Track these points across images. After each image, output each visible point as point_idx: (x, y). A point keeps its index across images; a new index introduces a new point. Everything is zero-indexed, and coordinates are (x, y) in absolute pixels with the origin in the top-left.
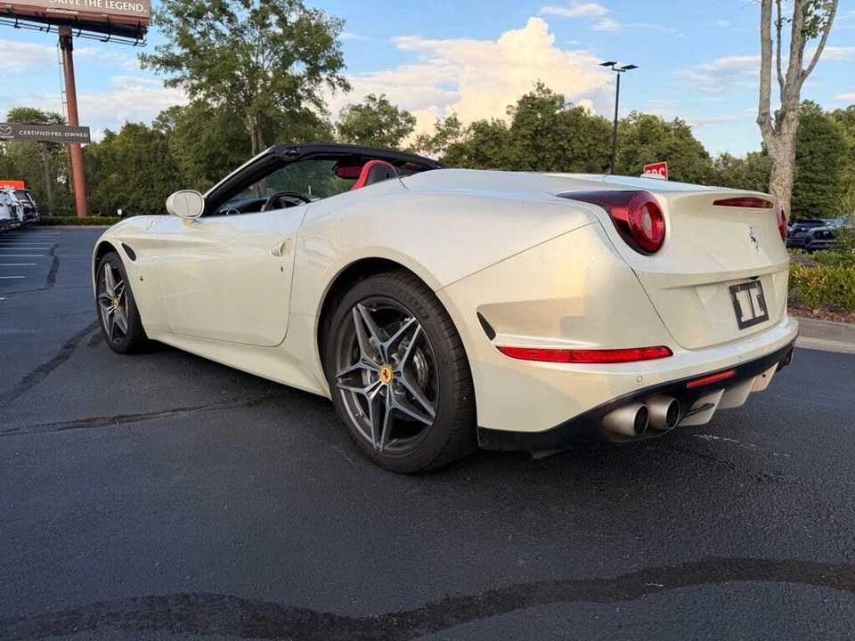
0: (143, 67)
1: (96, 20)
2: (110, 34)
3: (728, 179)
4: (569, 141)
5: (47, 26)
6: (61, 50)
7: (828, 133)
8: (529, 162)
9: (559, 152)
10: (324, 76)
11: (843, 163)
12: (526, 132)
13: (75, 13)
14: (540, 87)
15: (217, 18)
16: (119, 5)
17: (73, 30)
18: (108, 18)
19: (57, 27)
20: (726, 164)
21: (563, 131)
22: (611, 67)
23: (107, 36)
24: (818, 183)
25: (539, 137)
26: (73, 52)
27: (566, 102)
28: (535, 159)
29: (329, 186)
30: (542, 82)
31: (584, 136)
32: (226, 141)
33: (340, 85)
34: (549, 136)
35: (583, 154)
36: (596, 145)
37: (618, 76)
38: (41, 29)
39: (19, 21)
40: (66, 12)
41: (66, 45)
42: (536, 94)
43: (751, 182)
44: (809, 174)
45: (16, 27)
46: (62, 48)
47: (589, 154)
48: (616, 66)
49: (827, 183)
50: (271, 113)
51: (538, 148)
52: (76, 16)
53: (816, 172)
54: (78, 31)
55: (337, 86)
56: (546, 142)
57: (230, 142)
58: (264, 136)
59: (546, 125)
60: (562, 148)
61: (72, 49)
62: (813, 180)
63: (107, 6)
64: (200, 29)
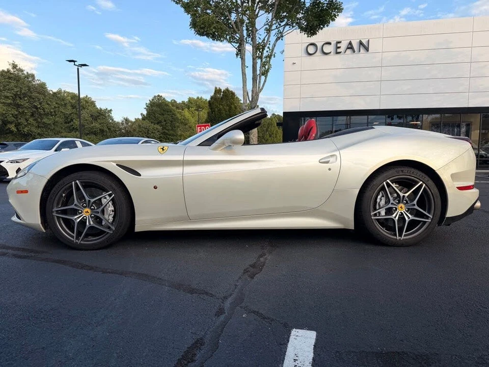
3: (130, 131)
4: (40, 104)
7: (171, 112)
8: (12, 114)
9: (34, 110)
11: (178, 127)
12: (8, 95)
14: (15, 66)
20: (127, 123)
21: (37, 97)
22: (73, 63)
24: (169, 135)
25: (18, 98)
27: (36, 79)
28: (16, 113)
30: (16, 64)
31: (50, 101)
34: (26, 99)
35: (51, 112)
36: (58, 107)
37: (78, 69)
42: (12, 71)
43: (141, 133)
44: (166, 131)
47: (55, 112)
48: (76, 63)
49: (173, 135)
51: (18, 106)
53: (168, 130)
56: (24, 102)
59: (23, 91)
60: (36, 107)
62: (167, 134)
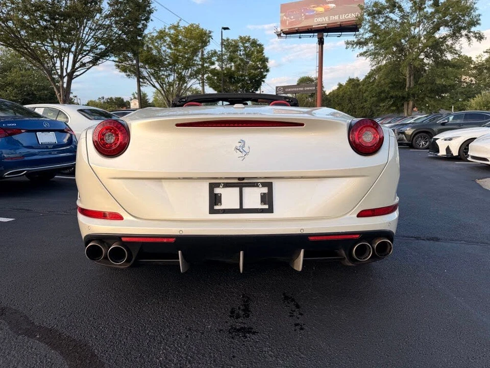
0: (347, 48)
1: (336, 26)
2: (341, 32)
5: (313, 34)
6: (318, 46)
10: (464, 32)
13: (326, 25)
15: (392, 12)
16: (347, 16)
17: (324, 34)
18: (340, 24)
19: (317, 34)
23: (340, 33)
26: (324, 46)
29: (468, 105)
32: (390, 83)
33: (476, 37)
38: (310, 37)
39: (301, 35)
40: (322, 26)
41: (321, 42)
45: (300, 38)
46: (319, 44)
50: (417, 63)
52: (325, 27)
54: (326, 34)
55: (472, 38)
57: (392, 83)
58: (414, 78)
61: (323, 44)
63: (341, 18)
64: (381, 20)
